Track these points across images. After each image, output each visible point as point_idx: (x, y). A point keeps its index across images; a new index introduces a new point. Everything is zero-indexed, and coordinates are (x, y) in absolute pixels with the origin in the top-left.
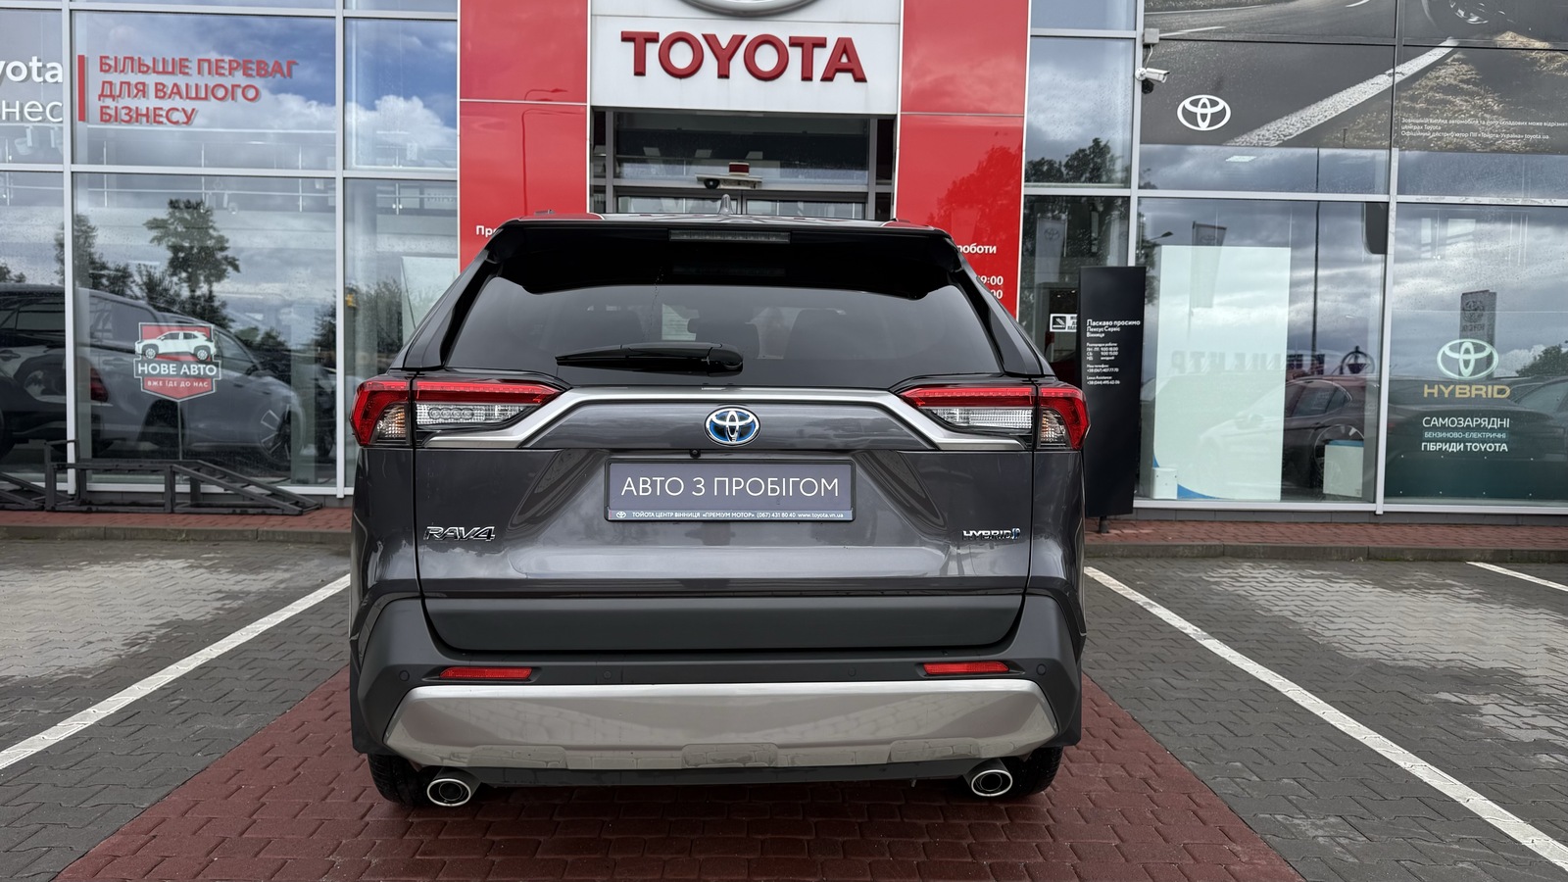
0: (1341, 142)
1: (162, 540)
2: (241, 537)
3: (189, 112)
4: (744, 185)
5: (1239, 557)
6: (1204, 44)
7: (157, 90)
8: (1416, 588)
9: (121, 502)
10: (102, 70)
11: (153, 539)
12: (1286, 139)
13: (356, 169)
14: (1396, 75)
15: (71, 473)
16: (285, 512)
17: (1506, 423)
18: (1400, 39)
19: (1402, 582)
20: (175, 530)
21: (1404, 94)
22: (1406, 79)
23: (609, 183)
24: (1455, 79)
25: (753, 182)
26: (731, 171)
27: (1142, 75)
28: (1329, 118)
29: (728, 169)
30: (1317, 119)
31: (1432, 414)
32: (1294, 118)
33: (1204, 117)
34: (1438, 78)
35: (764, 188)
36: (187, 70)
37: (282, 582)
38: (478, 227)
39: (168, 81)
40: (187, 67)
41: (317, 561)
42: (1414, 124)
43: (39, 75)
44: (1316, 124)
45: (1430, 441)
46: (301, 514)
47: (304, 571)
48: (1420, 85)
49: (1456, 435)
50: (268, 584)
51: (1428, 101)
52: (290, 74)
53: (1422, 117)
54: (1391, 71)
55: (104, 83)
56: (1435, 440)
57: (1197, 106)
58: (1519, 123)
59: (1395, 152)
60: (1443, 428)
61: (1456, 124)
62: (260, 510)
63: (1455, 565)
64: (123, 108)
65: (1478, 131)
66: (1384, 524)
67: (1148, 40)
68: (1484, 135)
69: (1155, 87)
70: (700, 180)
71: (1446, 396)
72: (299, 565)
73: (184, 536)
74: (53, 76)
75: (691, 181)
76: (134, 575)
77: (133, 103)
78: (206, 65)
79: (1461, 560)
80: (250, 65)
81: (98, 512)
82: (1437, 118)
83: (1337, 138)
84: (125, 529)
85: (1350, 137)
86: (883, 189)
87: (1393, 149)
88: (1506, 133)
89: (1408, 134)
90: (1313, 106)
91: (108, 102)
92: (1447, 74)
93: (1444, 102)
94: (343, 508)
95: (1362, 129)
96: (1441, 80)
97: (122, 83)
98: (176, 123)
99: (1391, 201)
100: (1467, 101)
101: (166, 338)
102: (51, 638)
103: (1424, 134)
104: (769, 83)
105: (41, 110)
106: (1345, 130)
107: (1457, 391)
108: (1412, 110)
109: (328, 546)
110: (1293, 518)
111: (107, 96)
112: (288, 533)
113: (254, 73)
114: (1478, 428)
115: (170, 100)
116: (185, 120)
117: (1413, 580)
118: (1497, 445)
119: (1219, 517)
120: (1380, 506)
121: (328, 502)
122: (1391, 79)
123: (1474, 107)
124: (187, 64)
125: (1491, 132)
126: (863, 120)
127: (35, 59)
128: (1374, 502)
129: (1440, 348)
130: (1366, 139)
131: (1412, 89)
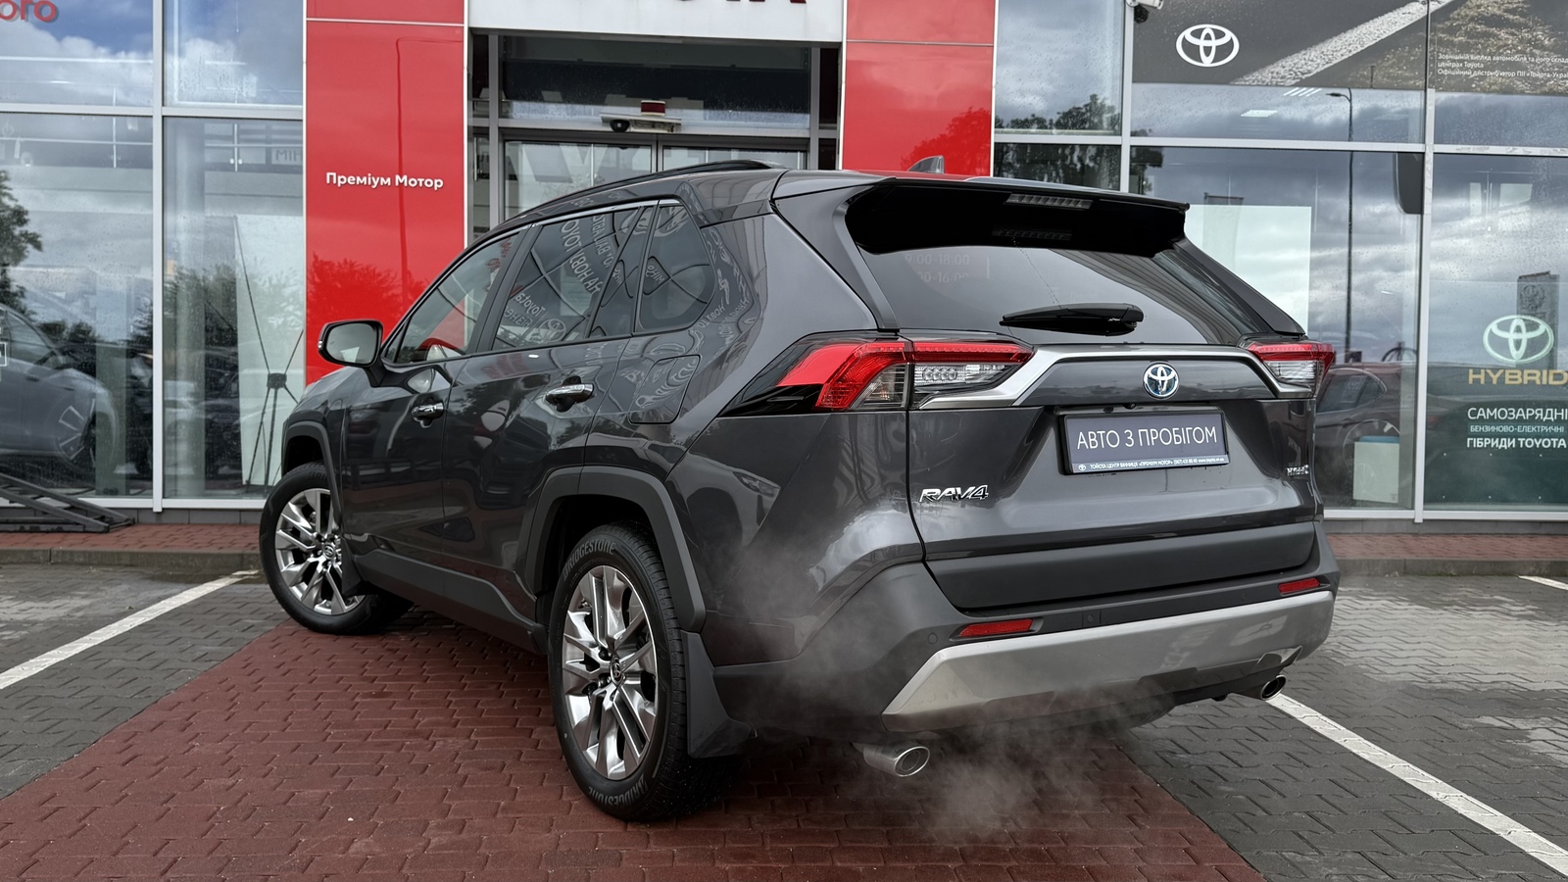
0: (1368, 82)
2: (30, 559)
4: (659, 127)
8: (1459, 605)
12: (1304, 77)
13: (178, 106)
14: (1431, 3)
16: (87, 529)
17: (1564, 413)
19: (1444, 599)
21: (1441, 26)
22: (1443, 8)
23: (494, 124)
24: (1499, 8)
25: (670, 123)
26: (643, 111)
28: (1354, 52)
29: (639, 109)
30: (1339, 54)
31: (1478, 405)
32: (1313, 53)
33: (1208, 50)
34: (1479, 7)
35: (683, 132)
37: (79, 609)
38: (328, 174)
41: (125, 587)
42: (1453, 61)
44: (1339, 60)
45: (1476, 435)
46: (107, 531)
47: (107, 597)
48: (1458, 15)
49: (1506, 429)
50: (61, 612)
51: (1468, 34)
53: (1462, 53)
56: (1483, 435)
57: (1199, 38)
59: (1431, 92)
61: (1500, 61)
62: (55, 527)
63: (1505, 579)
65: (1526, 69)
66: (1424, 534)
68: (1533, 74)
69: (1150, 15)
70: (605, 121)
71: (1495, 382)
72: (102, 591)
75: (594, 123)
79: (1513, 574)
82: (1479, 54)
83: (1363, 76)
85: (1378, 76)
86: (827, 134)
87: (1428, 90)
88: (1559, 72)
89: (1446, 72)
90: (1335, 39)
93: (1487, 36)
94: (161, 524)
96: (1482, 8)
99: (1427, 152)
100: (1513, 34)
103: (1464, 73)
104: (688, 3)
106: (1372, 67)
107: (1507, 377)
108: (1450, 45)
109: (138, 569)
112: (90, 553)
114: (1532, 421)
117: (1456, 596)
118: (1555, 440)
120: (1420, 513)
121: (142, 517)
122: (1425, 8)
123: (1521, 41)
125: (1542, 71)
126: (803, 48)
128: (1413, 508)
129: (1488, 325)
130: (1396, 78)
131: (1449, 19)
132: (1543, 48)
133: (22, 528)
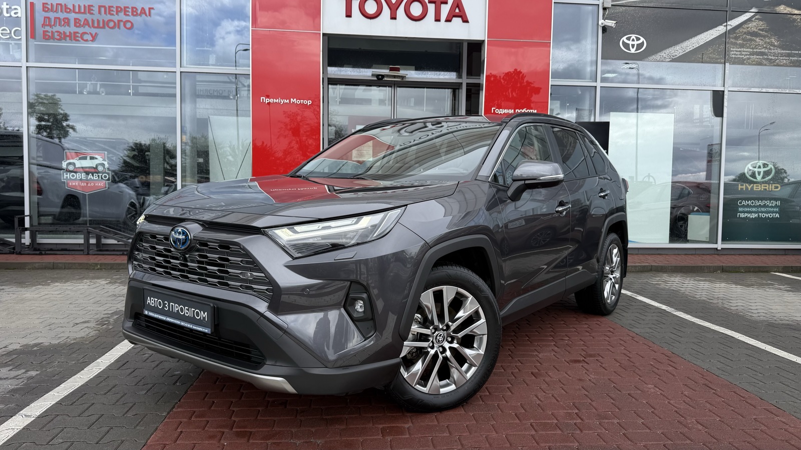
0: (701, 60)
1: (87, 269)
3: (94, 35)
4: (397, 78)
5: (658, 271)
6: (633, 8)
7: (75, 23)
9: (56, 249)
10: (43, 10)
11: (81, 269)
12: (674, 58)
13: (187, 67)
14: (728, 26)
15: (27, 233)
17: (778, 203)
18: (730, 8)
20: (94, 263)
21: (731, 36)
22: (733, 28)
23: (325, 76)
24: (756, 29)
25: (402, 76)
26: (390, 70)
27: (602, 24)
28: (695, 47)
29: (388, 71)
30: (689, 48)
31: (742, 199)
32: (678, 47)
33: (633, 46)
34: (748, 28)
35: (406, 80)
36: (92, 12)
38: (262, 98)
39: (82, 17)
40: (92, 10)
42: (737, 51)
43: (7, 13)
44: (689, 50)
45: (741, 212)
48: (739, 31)
49: (754, 209)
51: (743, 39)
52: (150, 15)
53: (740, 48)
54: (725, 24)
55: (45, 17)
56: (744, 212)
57: (630, 40)
58: (787, 52)
59: (727, 64)
60: (748, 206)
61: (756, 52)
63: (765, 274)
64: (56, 32)
65: (767, 55)
66: (722, 255)
67: (606, 6)
68: (770, 57)
69: (609, 30)
70: (373, 75)
71: (749, 189)
73: (99, 266)
74: (15, 13)
75: (369, 76)
76: (81, 287)
77: (61, 29)
78: (103, 9)
79: (767, 272)
80: (127, 10)
81: (45, 254)
82: (748, 48)
83: (699, 57)
84: (65, 263)
85: (705, 58)
86: (473, 81)
87: (726, 64)
88: (781, 56)
89: (733, 56)
90: (687, 41)
91: (47, 28)
92: (753, 26)
93: (751, 40)
95: (711, 53)
96: (749, 29)
97: (55, 18)
98: (87, 40)
99: (724, 90)
100: (762, 40)
101: (80, 159)
102: (53, 322)
103: (741, 56)
104: (418, 22)
105: (9, 32)
106: (703, 53)
107: (755, 187)
108: (735, 44)
110: (676, 252)
111: (47, 25)
113: (130, 14)
114: (765, 206)
115: (82, 28)
116: (91, 39)
118: (774, 214)
119: (640, 252)
120: (720, 245)
122: (725, 28)
123: (765, 43)
124: (92, 8)
125: (774, 56)
126: (459, 43)
127: (5, 3)
128: (716, 243)
129: (746, 166)
130: (713, 58)
131: (735, 33)
132: (774, 46)
133: (123, 253)
